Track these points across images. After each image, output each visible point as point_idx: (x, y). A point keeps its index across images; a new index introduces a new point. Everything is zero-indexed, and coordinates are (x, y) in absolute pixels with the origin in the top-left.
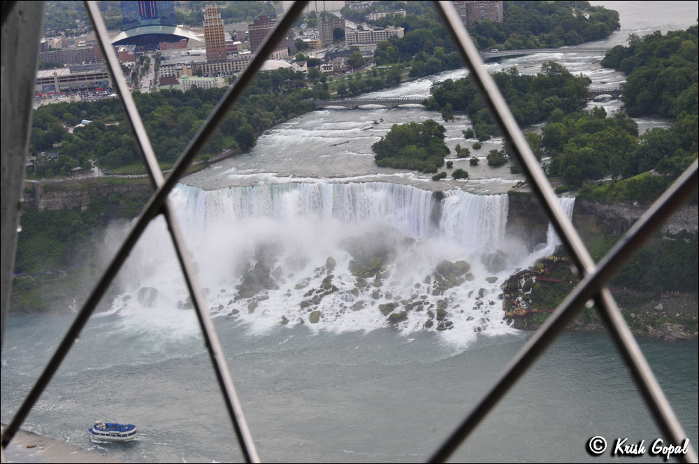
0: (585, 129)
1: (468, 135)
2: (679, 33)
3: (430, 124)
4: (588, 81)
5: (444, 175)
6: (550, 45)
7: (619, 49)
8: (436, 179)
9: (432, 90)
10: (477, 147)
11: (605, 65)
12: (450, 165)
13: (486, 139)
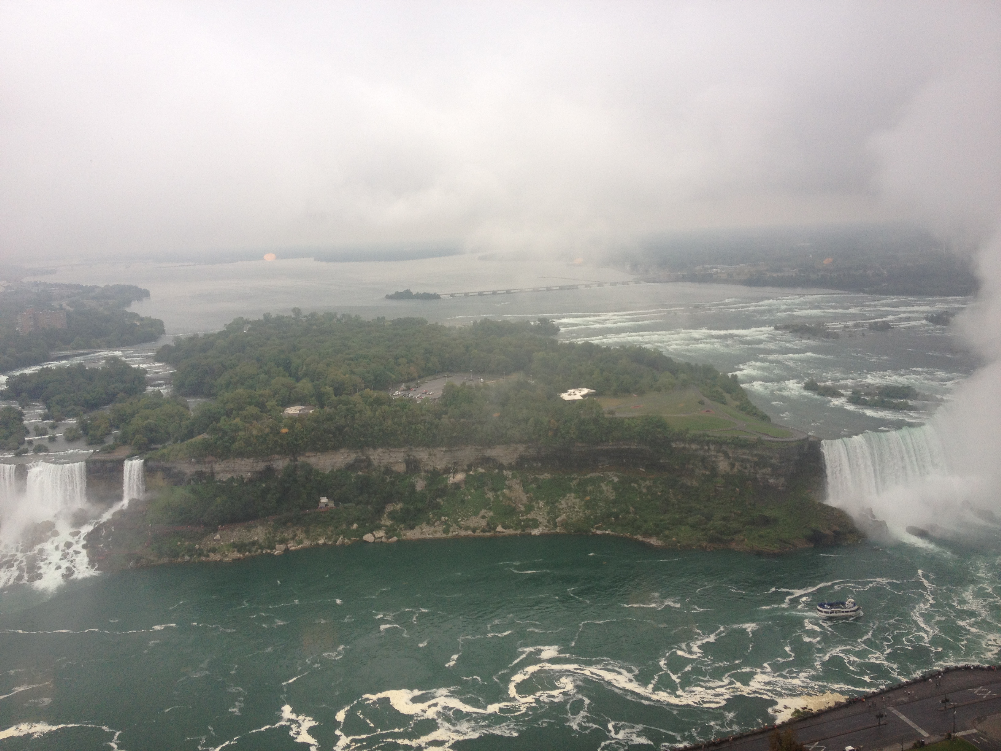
0: (147, 407)
1: (45, 417)
2: (212, 335)
3: (9, 409)
4: (145, 371)
5: (26, 451)
6: (110, 346)
7: (166, 347)
8: (18, 454)
9: (7, 383)
10: (54, 427)
11: (157, 360)
12: (30, 442)
13: (61, 420)
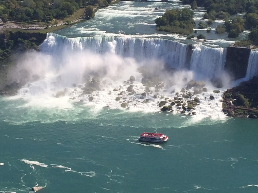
1: (205, 17)
5: (193, 37)
8: (189, 38)
10: (209, 23)
12: (196, 32)
13: (214, 20)
